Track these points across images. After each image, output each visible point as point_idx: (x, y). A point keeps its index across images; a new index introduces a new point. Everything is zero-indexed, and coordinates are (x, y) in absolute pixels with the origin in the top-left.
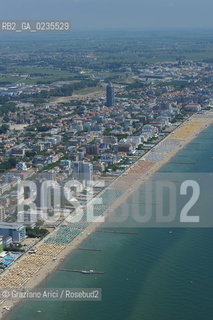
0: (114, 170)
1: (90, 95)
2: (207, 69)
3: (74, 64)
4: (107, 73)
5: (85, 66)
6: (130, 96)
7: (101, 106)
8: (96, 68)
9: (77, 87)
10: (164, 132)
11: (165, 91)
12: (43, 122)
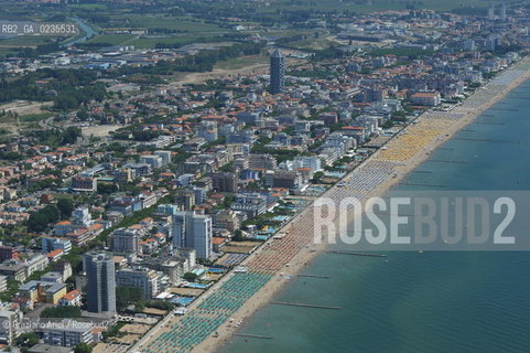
0: (259, 227)
1: (245, 71)
2: (460, 26)
3: (228, 13)
4: (284, 30)
5: (246, 17)
6: (316, 74)
7: (259, 92)
8: (266, 21)
9: (224, 56)
10: (367, 147)
11: (378, 66)
12: (147, 122)
